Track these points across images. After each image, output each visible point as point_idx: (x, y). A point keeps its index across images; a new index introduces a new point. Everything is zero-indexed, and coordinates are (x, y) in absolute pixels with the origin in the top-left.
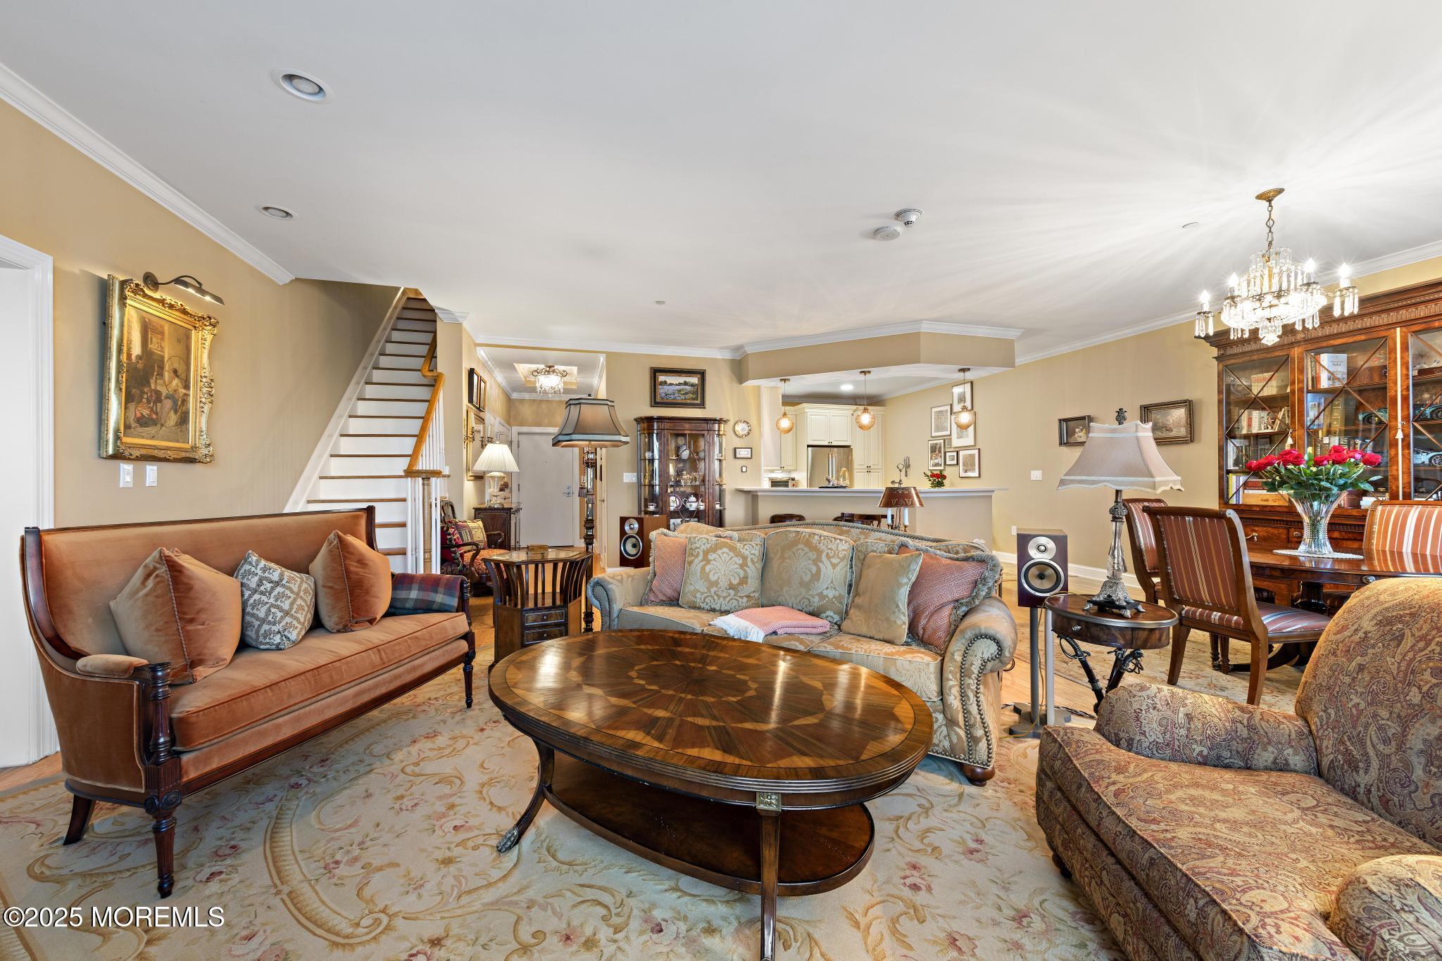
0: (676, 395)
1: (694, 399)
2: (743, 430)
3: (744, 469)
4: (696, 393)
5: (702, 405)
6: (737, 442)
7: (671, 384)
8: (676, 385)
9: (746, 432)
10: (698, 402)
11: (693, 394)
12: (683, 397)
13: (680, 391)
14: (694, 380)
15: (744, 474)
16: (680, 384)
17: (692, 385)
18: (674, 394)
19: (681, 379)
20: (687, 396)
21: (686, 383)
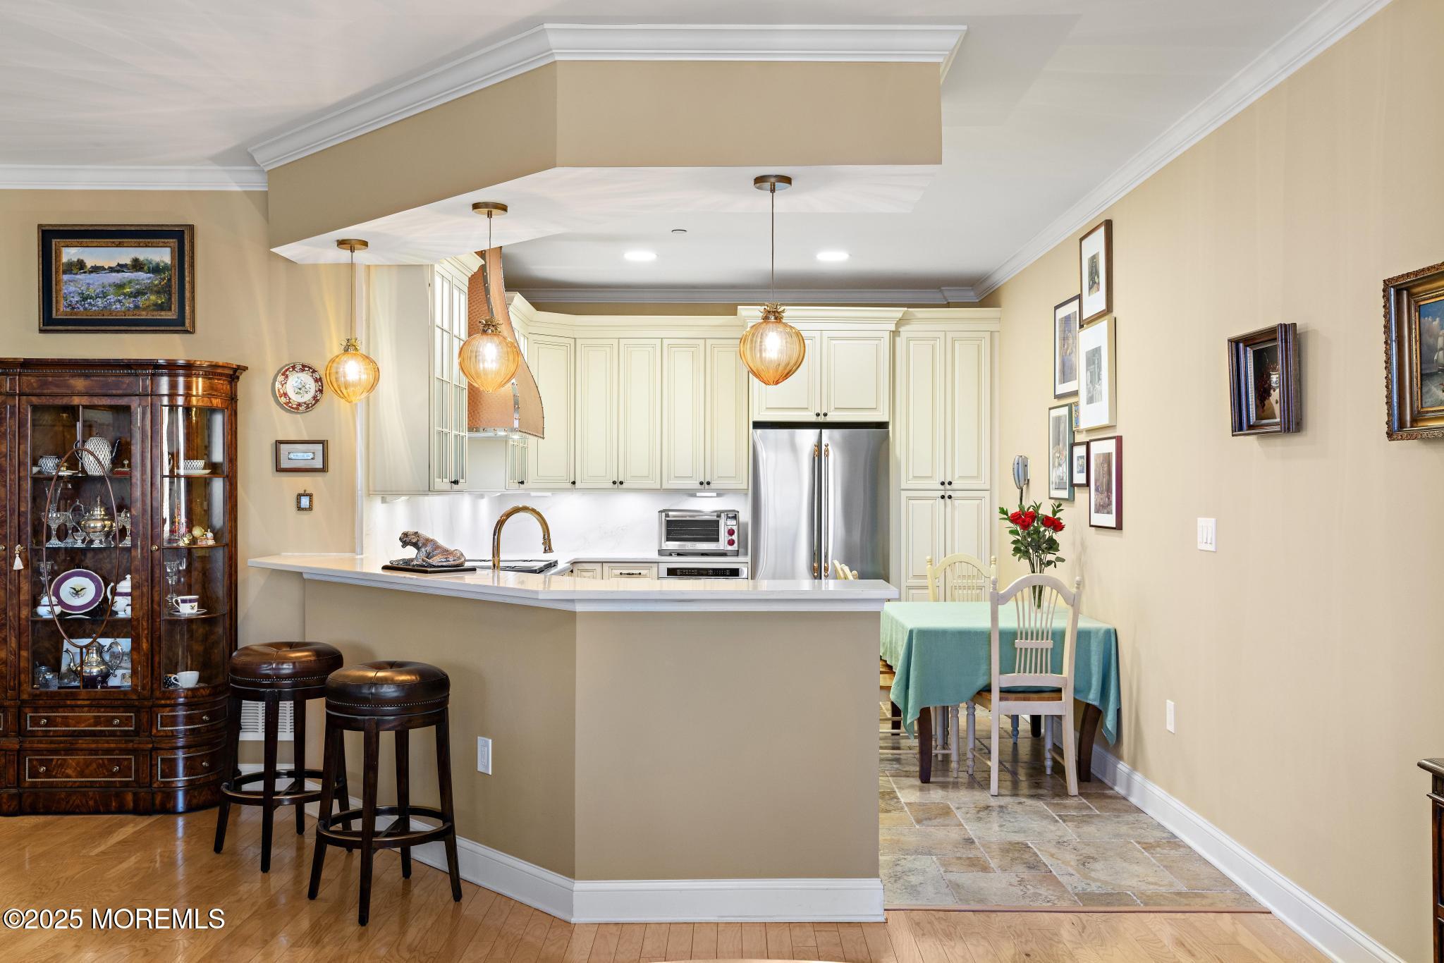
0: (112, 298)
1: (161, 307)
2: (301, 389)
3: (305, 502)
4: (165, 290)
5: (180, 324)
6: (289, 427)
7: (96, 269)
8: (112, 270)
9: (307, 397)
10: (171, 315)
11: (158, 292)
12: (129, 303)
13: (120, 286)
14: (162, 255)
15: (305, 516)
16: (121, 268)
17: (156, 269)
18: (104, 295)
19: (125, 255)
20: (141, 301)
21: (137, 265)
